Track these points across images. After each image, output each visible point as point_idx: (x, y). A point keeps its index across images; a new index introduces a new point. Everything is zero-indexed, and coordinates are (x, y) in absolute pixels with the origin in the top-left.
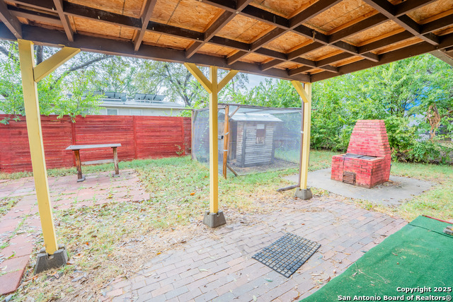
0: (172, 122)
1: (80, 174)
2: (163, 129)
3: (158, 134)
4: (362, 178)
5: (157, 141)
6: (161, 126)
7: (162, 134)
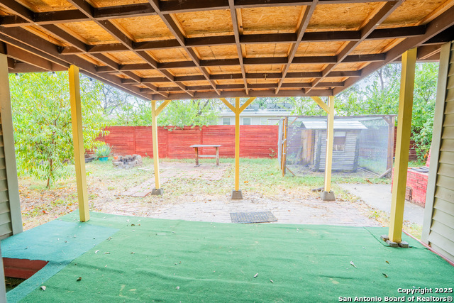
0: (268, 130)
1: (197, 162)
2: (260, 135)
3: (256, 139)
4: (418, 195)
5: (255, 144)
6: (259, 133)
7: (259, 139)
